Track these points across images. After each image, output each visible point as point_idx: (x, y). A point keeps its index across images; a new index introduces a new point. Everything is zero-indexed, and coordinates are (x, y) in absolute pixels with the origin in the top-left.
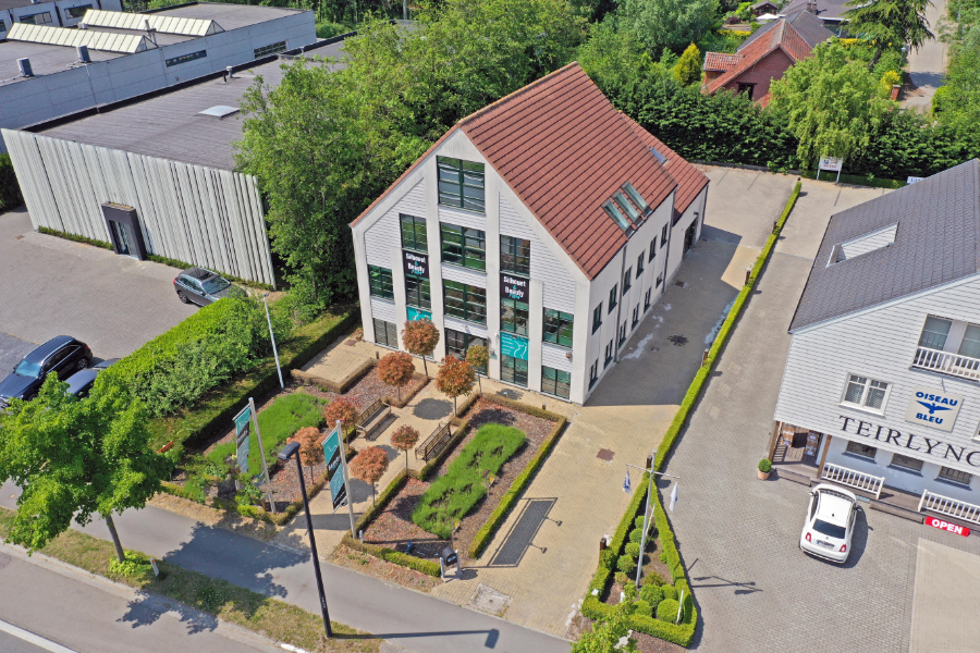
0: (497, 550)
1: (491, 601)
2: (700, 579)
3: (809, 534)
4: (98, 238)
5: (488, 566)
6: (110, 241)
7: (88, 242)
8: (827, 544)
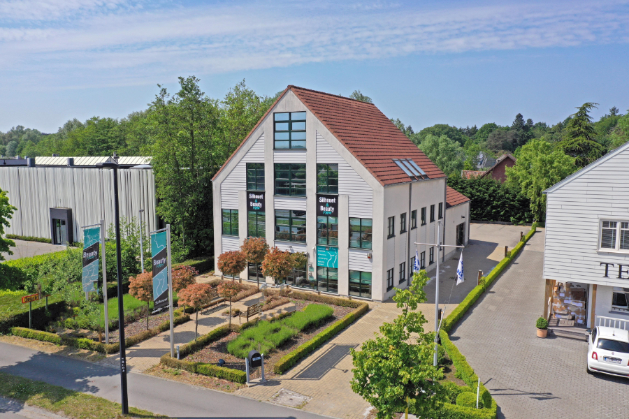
0: (301, 370)
1: (291, 399)
2: (496, 390)
3: (594, 353)
4: (44, 236)
5: (291, 379)
6: (50, 238)
7: (36, 240)
8: (613, 359)
